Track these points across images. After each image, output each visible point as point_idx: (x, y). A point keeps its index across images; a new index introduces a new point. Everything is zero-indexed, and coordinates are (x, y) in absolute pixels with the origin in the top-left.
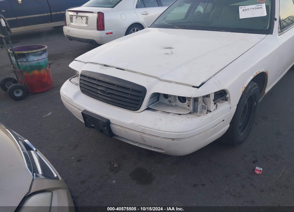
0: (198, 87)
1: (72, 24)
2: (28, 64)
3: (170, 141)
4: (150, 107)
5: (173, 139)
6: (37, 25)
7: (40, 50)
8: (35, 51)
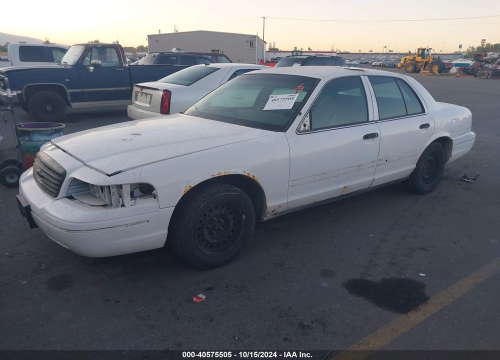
0: (110, 176)
1: (136, 102)
2: (32, 144)
3: (66, 232)
4: (73, 195)
5: (68, 231)
6: (110, 102)
7: (49, 129)
8: (42, 129)
